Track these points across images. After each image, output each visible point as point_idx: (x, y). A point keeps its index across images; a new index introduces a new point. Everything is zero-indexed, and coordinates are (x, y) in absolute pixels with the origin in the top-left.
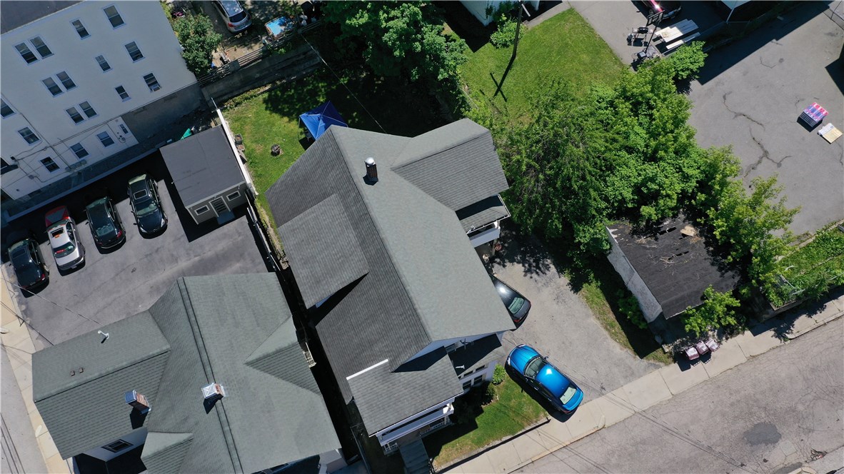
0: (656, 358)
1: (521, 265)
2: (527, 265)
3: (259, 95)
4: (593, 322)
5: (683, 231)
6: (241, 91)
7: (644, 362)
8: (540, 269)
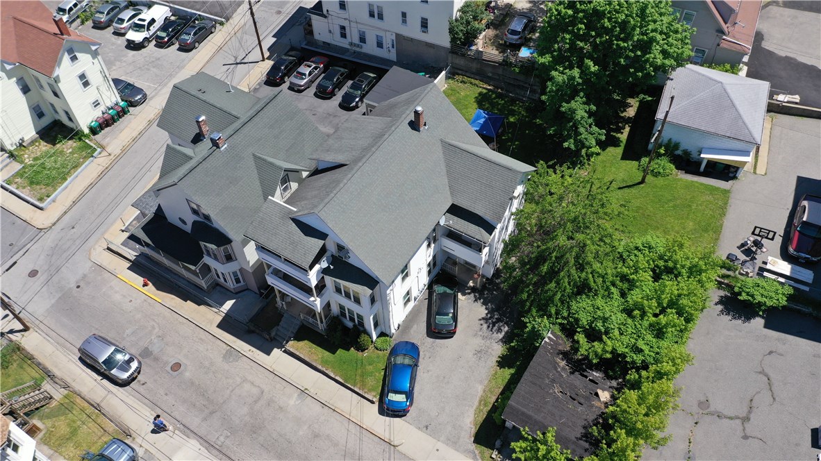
0: (482, 453)
1: (487, 312)
2: (489, 315)
3: (481, 87)
4: (479, 389)
5: (600, 392)
6: (472, 76)
7: (473, 446)
8: (494, 326)
